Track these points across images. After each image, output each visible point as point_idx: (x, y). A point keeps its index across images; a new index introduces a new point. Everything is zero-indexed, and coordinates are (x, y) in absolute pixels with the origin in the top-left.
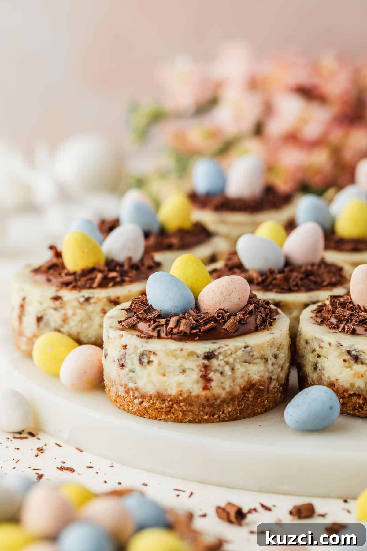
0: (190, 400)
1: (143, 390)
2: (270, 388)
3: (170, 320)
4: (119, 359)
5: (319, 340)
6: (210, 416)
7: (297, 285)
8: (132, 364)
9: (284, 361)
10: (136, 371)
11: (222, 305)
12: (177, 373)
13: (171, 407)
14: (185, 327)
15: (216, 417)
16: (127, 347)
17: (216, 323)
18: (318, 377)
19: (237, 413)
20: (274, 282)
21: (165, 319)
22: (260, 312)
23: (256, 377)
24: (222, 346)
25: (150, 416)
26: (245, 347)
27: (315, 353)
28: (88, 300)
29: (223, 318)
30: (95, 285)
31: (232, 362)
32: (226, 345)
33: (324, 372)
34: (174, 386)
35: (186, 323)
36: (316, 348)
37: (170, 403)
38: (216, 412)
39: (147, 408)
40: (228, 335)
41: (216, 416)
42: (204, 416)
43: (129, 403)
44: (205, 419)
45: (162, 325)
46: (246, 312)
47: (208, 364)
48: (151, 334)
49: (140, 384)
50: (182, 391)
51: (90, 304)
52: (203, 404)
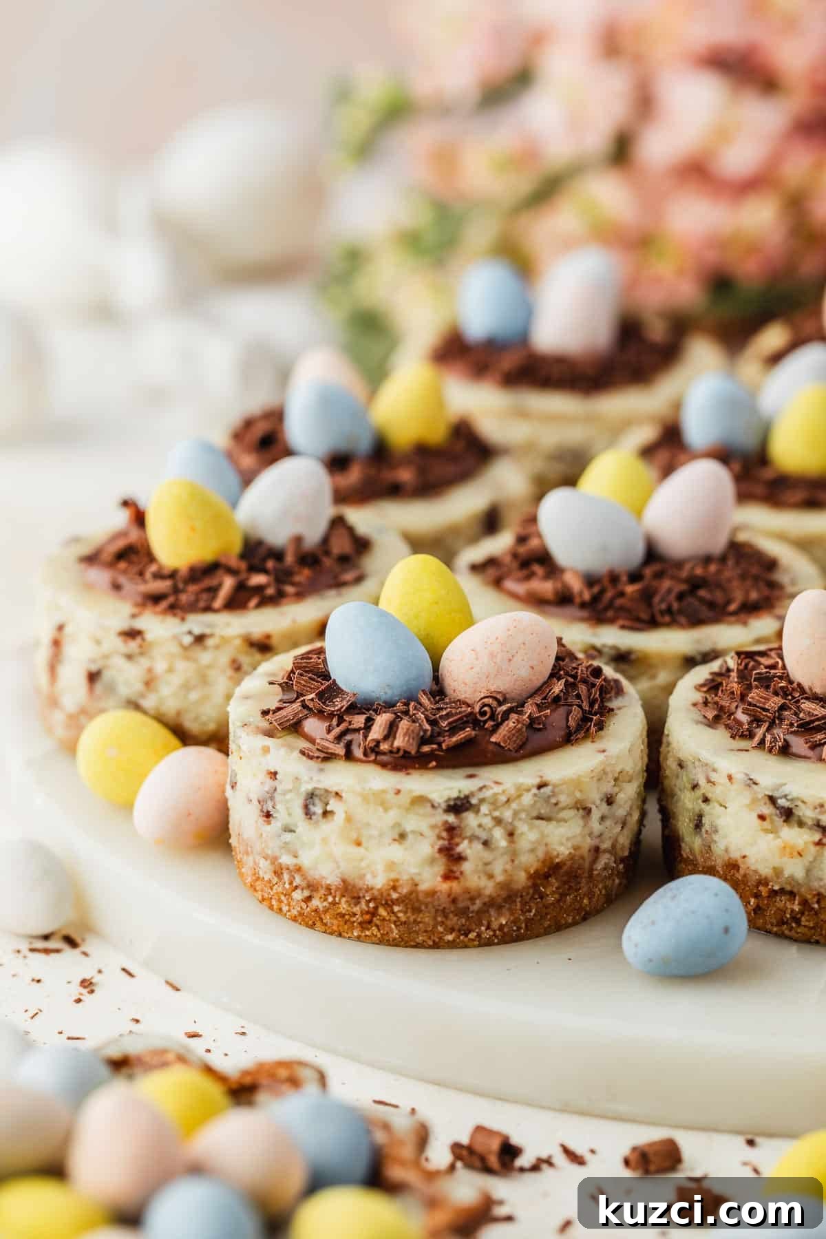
0: (415, 900)
1: (311, 873)
2: (596, 870)
3: (375, 718)
4: (261, 799)
5: (707, 765)
6: (458, 934)
7: (669, 611)
8: (290, 815)
9: (628, 809)
10: (297, 831)
11: (492, 682)
12: (387, 840)
13: (374, 913)
14: (407, 739)
15: (473, 937)
16: (277, 776)
17: (477, 729)
18: (703, 845)
19: (519, 929)
20: (619, 602)
21: (364, 716)
22: (578, 696)
23: (562, 850)
24: (487, 784)
25: (327, 928)
26: (540, 787)
27: (699, 793)
28: (200, 639)
29: (492, 717)
30: (218, 603)
31: (510, 820)
32: (497, 783)
33: (715, 837)
34: (380, 868)
35: (408, 729)
36: (700, 783)
37: (372, 905)
38: (474, 927)
39: (321, 912)
40: (502, 757)
41: (472, 935)
42: (446, 934)
43: (283, 898)
44: (449, 941)
45: (357, 730)
46: (544, 698)
47: (455, 825)
48: (331, 749)
49: (306, 860)
50: (397, 880)
51: (205, 648)
52: (444, 908)
